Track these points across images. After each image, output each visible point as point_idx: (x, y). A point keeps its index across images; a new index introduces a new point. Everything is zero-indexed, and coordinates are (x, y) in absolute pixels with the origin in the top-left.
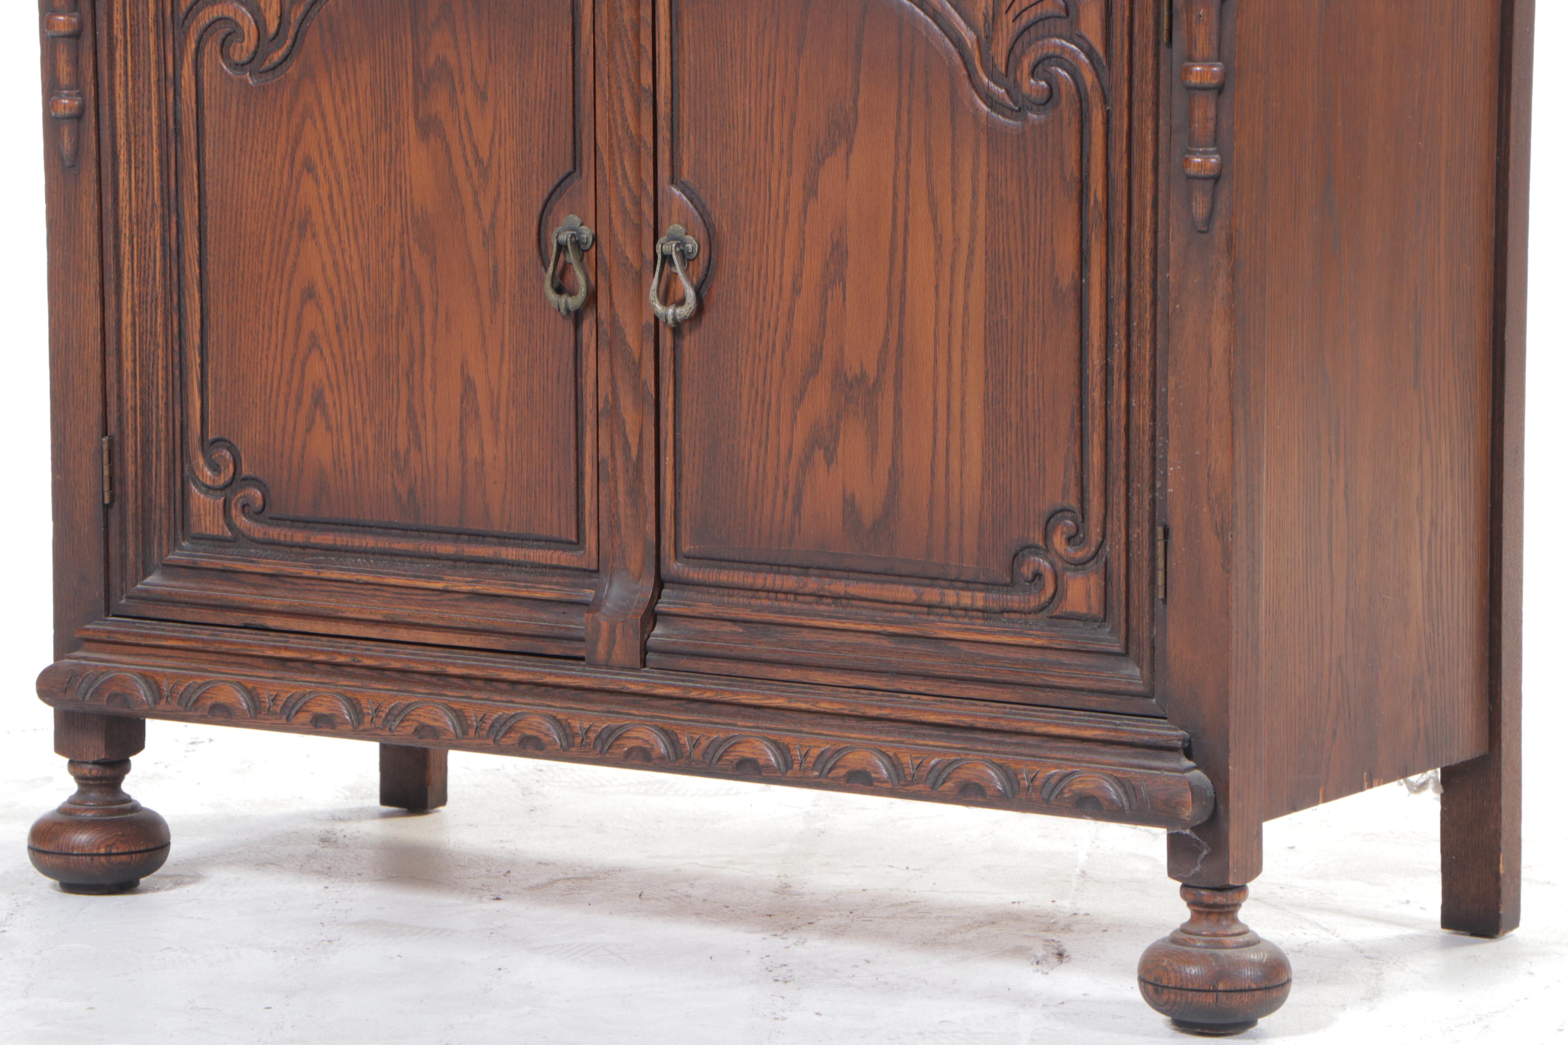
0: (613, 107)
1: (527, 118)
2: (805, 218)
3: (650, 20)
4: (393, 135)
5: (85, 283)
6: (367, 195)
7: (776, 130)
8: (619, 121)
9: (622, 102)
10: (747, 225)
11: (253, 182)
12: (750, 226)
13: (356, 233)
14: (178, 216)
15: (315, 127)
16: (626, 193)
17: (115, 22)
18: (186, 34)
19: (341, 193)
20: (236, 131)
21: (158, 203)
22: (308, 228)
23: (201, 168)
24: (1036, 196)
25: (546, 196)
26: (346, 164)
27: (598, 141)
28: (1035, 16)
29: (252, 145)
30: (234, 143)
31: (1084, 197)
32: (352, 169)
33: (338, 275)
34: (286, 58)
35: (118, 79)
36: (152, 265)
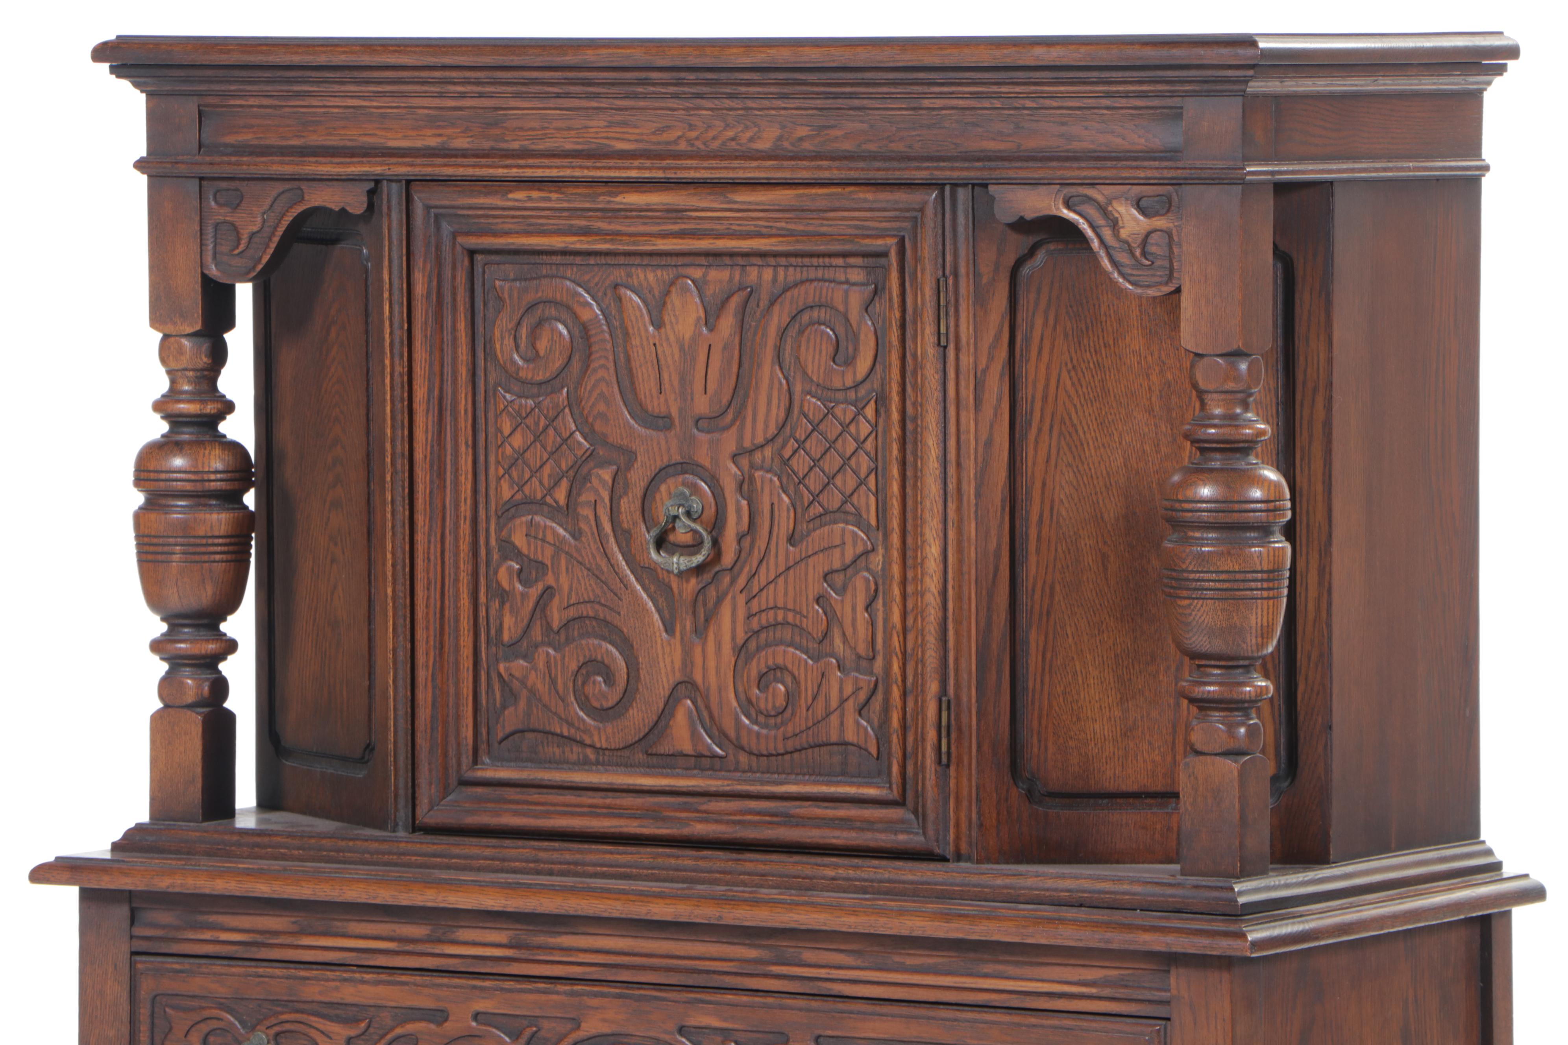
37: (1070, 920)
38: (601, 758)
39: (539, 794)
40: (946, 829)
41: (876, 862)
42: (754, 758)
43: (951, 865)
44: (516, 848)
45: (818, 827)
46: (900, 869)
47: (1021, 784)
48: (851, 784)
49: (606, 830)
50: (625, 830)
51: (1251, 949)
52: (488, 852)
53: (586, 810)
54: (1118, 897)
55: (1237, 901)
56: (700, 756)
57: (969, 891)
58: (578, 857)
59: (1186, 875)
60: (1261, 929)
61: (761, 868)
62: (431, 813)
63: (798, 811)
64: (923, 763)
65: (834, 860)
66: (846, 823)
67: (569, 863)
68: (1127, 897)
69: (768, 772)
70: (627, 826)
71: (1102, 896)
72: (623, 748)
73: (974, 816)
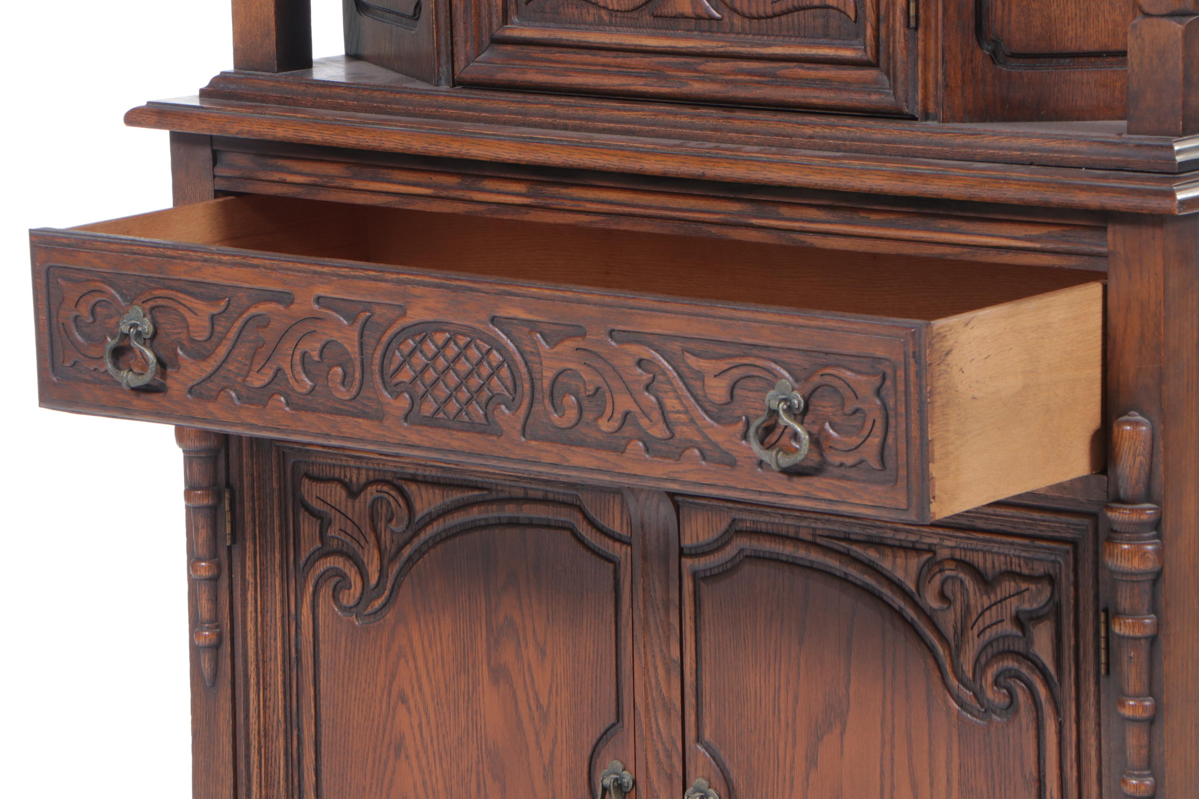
0: (648, 672)
1: (578, 674)
2: (808, 785)
3: (677, 602)
4: (470, 679)
5: (222, 786)
6: (450, 727)
7: (782, 706)
8: (653, 684)
9: (656, 668)
10: (760, 785)
11: (358, 707)
12: (762, 786)
13: (441, 759)
14: (299, 730)
15: (408, 665)
16: (660, 746)
17: (247, 568)
18: (305, 579)
19: (428, 722)
20: (345, 664)
21: (282, 720)
22: (403, 750)
23: (317, 692)
24: (1000, 788)
25: (594, 742)
26: (433, 699)
27: (636, 701)
28: (996, 634)
29: (358, 675)
30: (343, 673)
31: (1042, 794)
32: (438, 704)
33: (426, 793)
34: (384, 605)
35: (249, 615)
36: (277, 771)
37: (1015, 180)
38: (614, 19)
39: (560, 52)
40: (916, 90)
41: (850, 121)
42: (746, 21)
43: (918, 124)
44: (537, 104)
45: (801, 87)
46: (871, 128)
47: (986, 46)
48: (830, 46)
49: (616, 88)
50: (632, 88)
51: (1179, 207)
52: (513, 107)
53: (599, 68)
54: (1065, 156)
55: (1175, 160)
56: (699, 18)
57: (930, 150)
58: (590, 113)
59: (1132, 134)
60: (1193, 187)
61: (747, 125)
62: (467, 68)
63: (784, 72)
64: (894, 26)
65: (813, 118)
66: (825, 84)
67: (582, 119)
68: (1073, 156)
69: (759, 35)
70: (634, 85)
71: (1051, 155)
72: (632, 10)
73: (940, 77)
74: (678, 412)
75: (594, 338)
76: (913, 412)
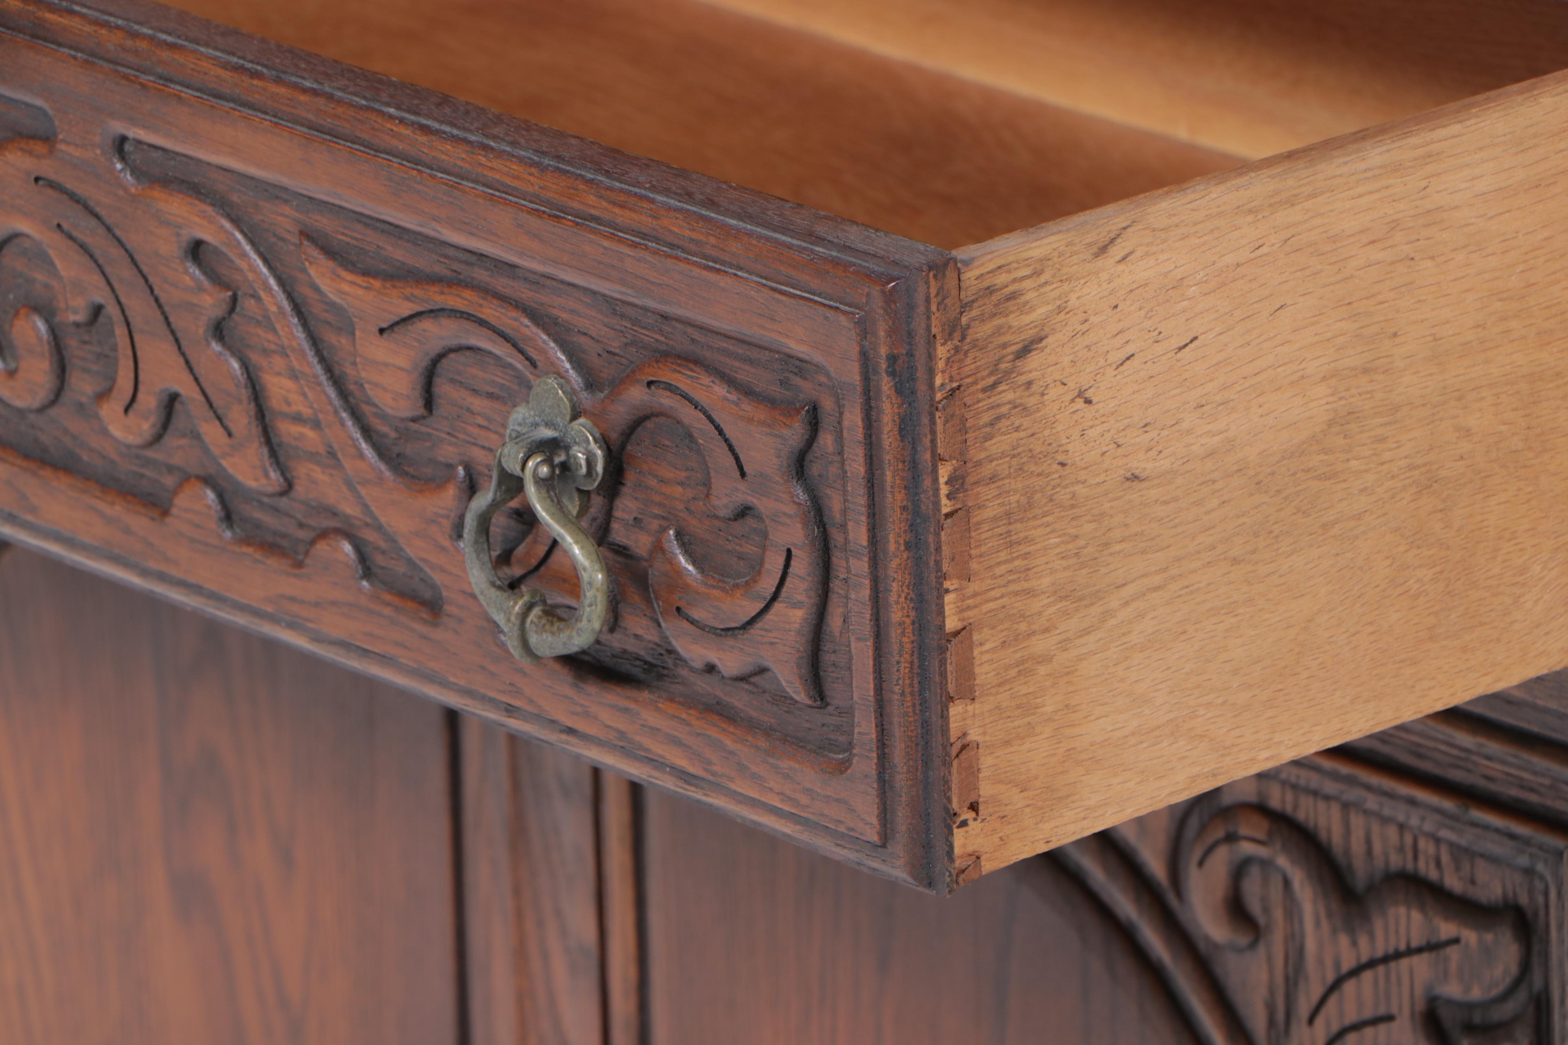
74: (298, 419)
75: (77, 153)
76: (892, 547)
